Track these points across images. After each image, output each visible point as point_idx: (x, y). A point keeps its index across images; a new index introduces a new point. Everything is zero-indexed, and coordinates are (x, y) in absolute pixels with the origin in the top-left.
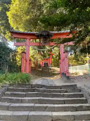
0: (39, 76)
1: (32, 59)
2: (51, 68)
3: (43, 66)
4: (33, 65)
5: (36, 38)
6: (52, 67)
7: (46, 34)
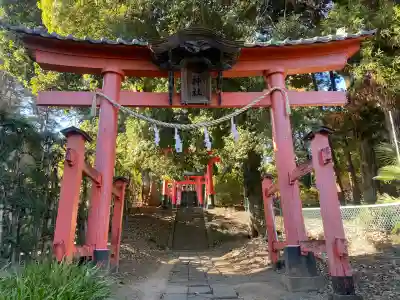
0: (163, 248)
1: (138, 177)
2: (212, 211)
3: (179, 202)
4: (139, 201)
5: (152, 68)
6: (213, 206)
7: (205, 48)
